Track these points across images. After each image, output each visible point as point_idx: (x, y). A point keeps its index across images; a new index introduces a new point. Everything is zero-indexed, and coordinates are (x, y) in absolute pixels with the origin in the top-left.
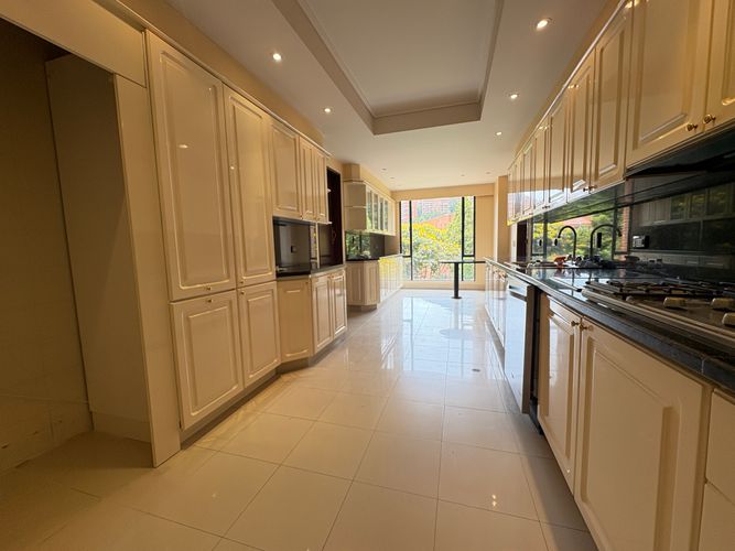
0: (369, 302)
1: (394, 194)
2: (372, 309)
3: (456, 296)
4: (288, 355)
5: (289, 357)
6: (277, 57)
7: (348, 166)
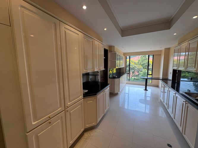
0: (116, 92)
1: (124, 54)
2: (117, 94)
3: (146, 90)
4: (87, 125)
5: (88, 126)
6: (85, 7)
7: (111, 47)
